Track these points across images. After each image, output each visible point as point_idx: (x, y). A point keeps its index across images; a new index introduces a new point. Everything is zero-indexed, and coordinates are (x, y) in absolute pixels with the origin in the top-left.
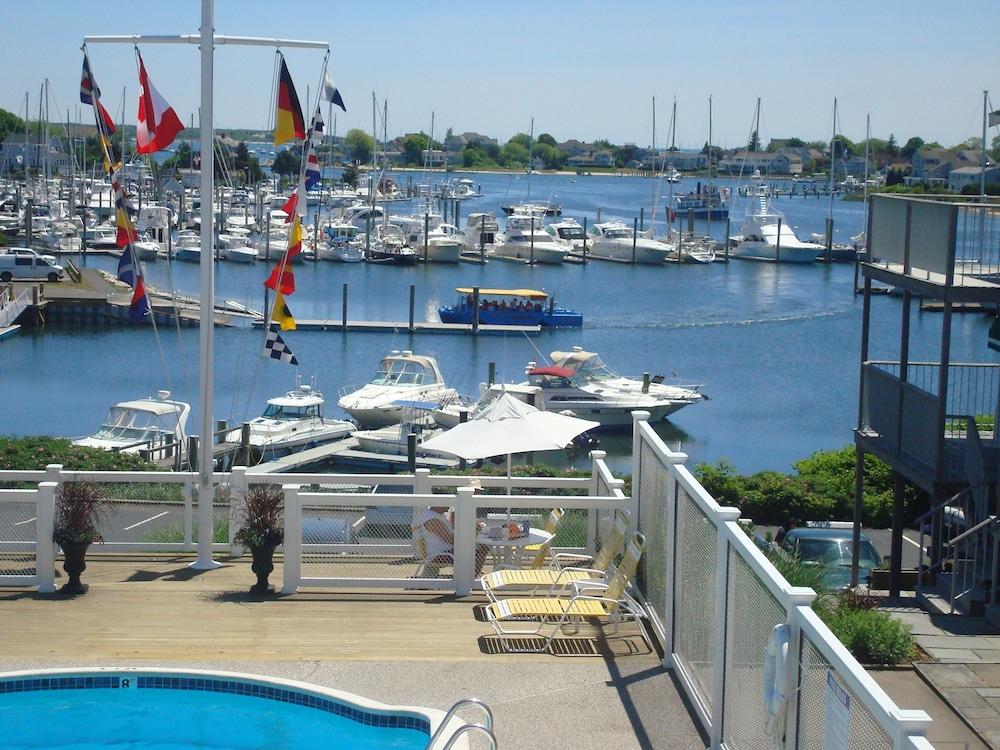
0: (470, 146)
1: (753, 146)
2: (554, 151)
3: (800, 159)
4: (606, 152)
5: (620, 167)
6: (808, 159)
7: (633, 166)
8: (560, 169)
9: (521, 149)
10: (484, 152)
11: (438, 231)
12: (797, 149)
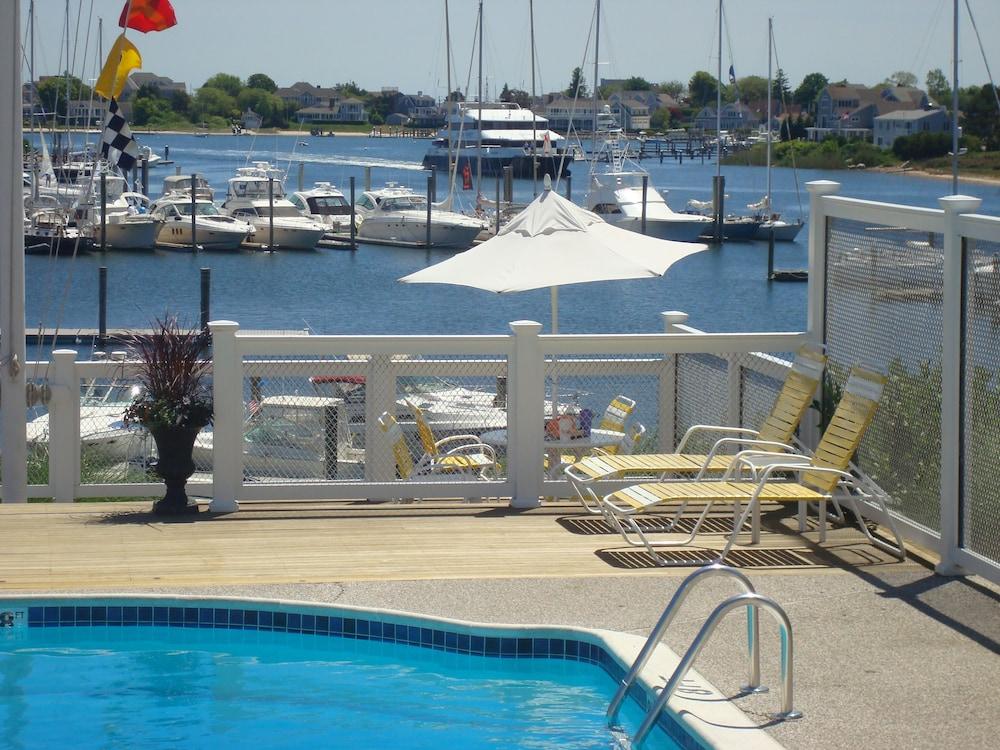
0: (142, 93)
1: (575, 90)
2: (273, 99)
3: (646, 108)
4: (353, 100)
5: (378, 123)
6: (658, 108)
7: (397, 122)
8: (286, 127)
9: (223, 96)
10: (164, 102)
11: (121, 203)
12: (641, 94)
